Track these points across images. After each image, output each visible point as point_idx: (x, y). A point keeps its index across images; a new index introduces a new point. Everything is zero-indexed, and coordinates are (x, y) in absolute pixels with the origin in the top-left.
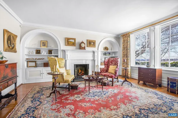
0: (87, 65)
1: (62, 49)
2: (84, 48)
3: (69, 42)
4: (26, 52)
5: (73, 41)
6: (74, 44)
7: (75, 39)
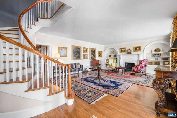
0: (134, 63)
1: (118, 54)
2: (130, 53)
3: (122, 50)
4: (106, 56)
5: (124, 49)
6: (125, 51)
7: (125, 48)
